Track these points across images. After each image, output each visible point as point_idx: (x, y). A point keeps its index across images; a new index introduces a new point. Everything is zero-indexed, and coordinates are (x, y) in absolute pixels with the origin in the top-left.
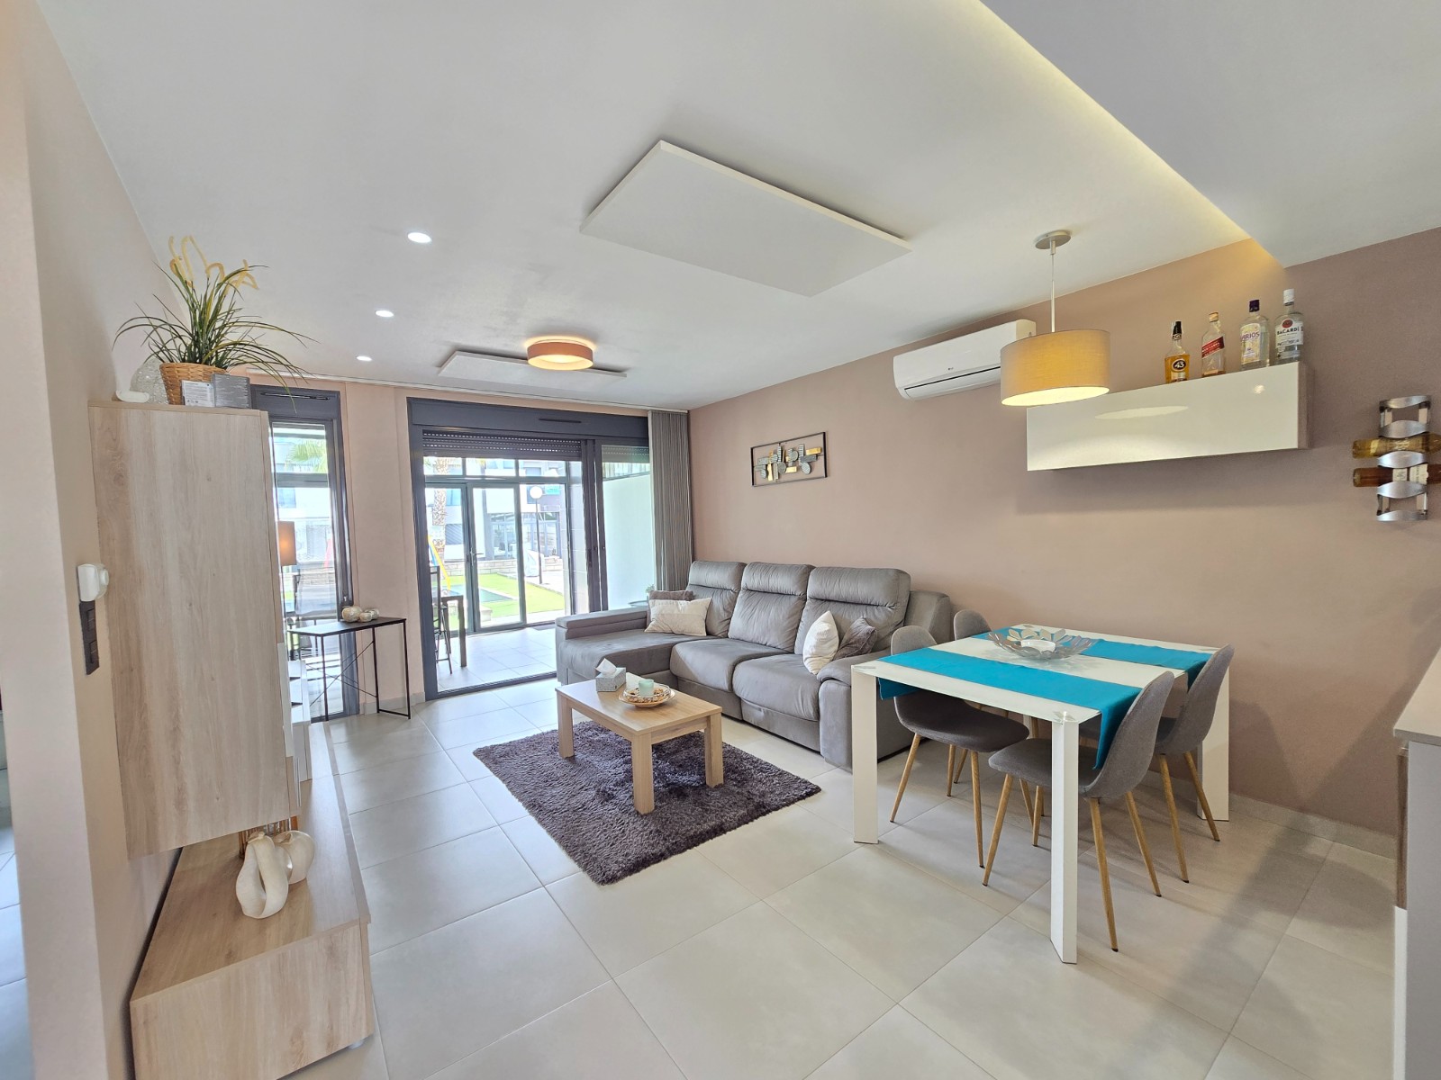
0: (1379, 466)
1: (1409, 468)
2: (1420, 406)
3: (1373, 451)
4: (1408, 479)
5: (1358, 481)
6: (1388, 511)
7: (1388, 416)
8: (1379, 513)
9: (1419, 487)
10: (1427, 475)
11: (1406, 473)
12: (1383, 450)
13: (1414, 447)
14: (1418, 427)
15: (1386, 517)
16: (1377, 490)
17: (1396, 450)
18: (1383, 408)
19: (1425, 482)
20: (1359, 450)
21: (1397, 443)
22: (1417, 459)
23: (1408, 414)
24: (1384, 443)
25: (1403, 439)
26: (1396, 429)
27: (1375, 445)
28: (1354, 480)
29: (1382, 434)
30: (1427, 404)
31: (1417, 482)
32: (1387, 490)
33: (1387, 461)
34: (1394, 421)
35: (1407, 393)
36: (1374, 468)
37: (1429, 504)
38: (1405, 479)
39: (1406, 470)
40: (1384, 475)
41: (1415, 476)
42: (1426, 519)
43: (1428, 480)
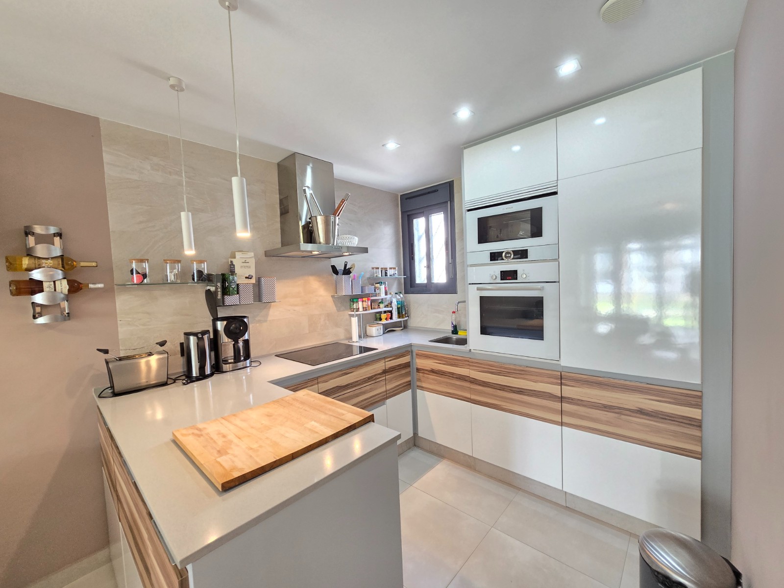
0: (31, 279)
1: (54, 282)
2: (55, 235)
3: (24, 266)
4: (55, 290)
5: (14, 292)
6: (41, 315)
7: (31, 240)
8: (35, 317)
9: (62, 296)
10: (68, 287)
11: (53, 285)
12: (33, 266)
13: (56, 266)
14: (57, 250)
15: (41, 320)
16: (31, 299)
17: (44, 267)
18: (28, 232)
19: (66, 292)
20: (11, 265)
21: (44, 261)
22: (59, 274)
23: (47, 239)
24: (32, 261)
25: (48, 259)
26: (41, 250)
27: (26, 262)
28: (10, 290)
29: (29, 253)
30: (60, 235)
31: (62, 293)
32: (39, 298)
33: (37, 275)
34: (36, 244)
35: (46, 223)
36: (26, 281)
37: (69, 308)
38: (53, 290)
39: (52, 283)
40: (36, 287)
41: (60, 288)
42: (69, 319)
43: (69, 291)
